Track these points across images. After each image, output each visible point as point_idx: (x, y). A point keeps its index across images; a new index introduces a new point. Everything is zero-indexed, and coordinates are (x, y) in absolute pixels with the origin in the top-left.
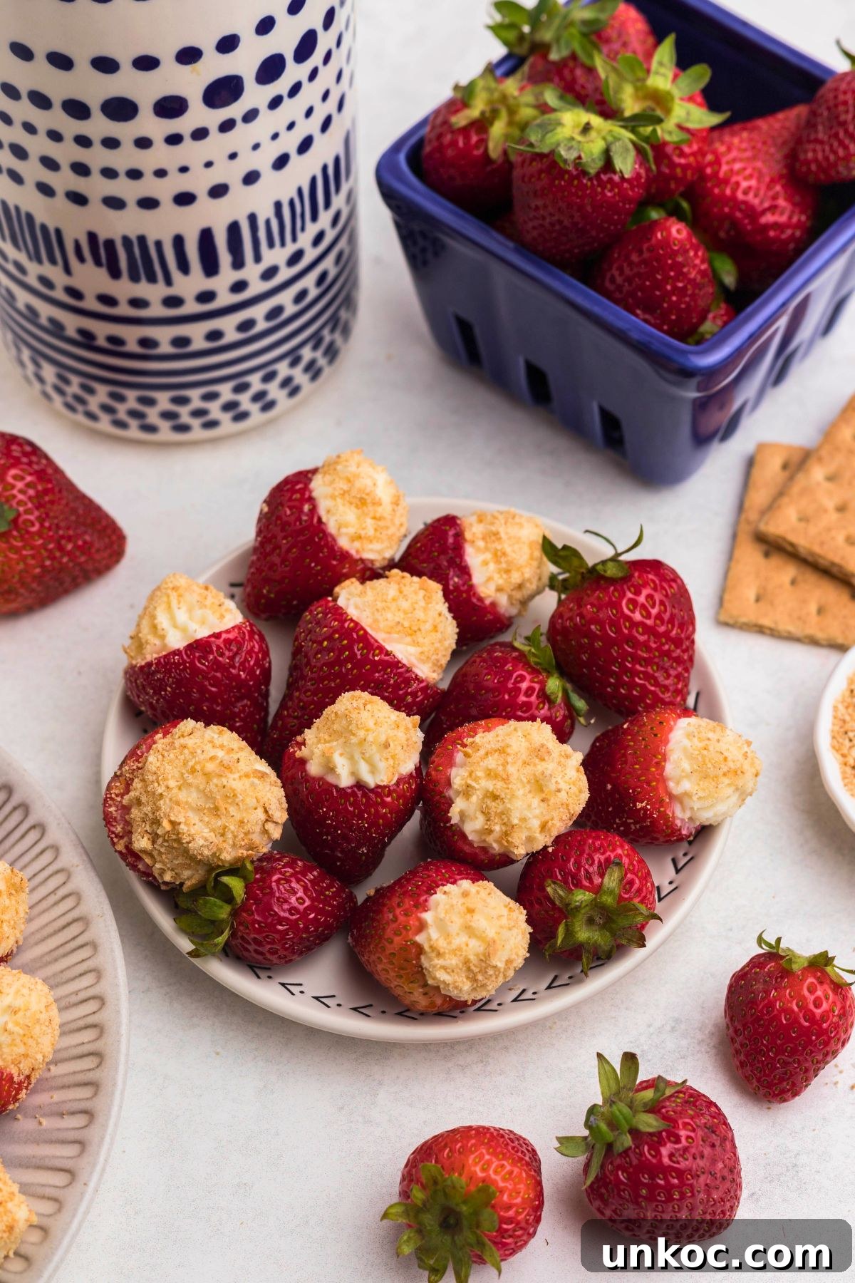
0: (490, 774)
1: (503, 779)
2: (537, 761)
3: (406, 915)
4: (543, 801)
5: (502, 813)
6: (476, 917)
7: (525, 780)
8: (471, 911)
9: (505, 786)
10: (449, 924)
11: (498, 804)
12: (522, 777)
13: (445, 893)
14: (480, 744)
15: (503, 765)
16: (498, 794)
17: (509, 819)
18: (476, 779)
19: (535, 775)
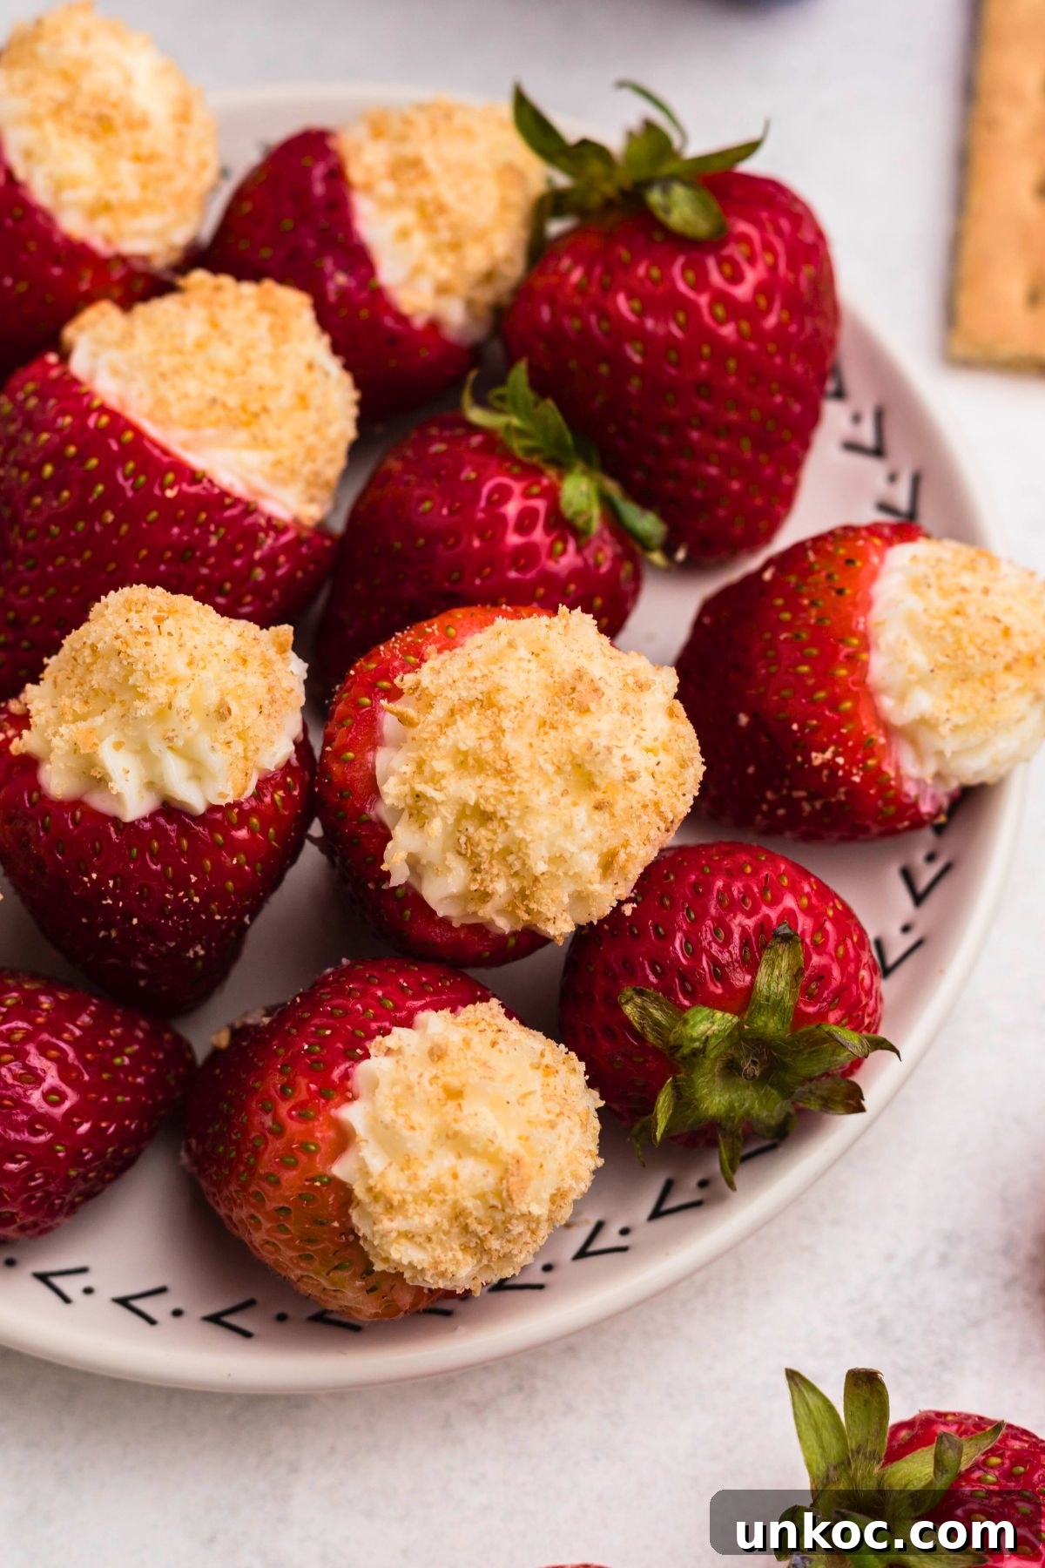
0: (467, 762)
1: (498, 773)
2: (572, 716)
3: (303, 1118)
4: (598, 807)
5: (507, 851)
6: (468, 1108)
7: (550, 769)
8: (454, 1094)
9: (505, 789)
10: (406, 1133)
11: (495, 833)
12: (541, 760)
13: (389, 1052)
14: (433, 691)
15: (492, 737)
16: (490, 809)
17: (524, 864)
18: (435, 779)
19: (570, 751)
